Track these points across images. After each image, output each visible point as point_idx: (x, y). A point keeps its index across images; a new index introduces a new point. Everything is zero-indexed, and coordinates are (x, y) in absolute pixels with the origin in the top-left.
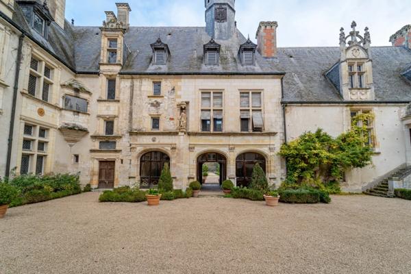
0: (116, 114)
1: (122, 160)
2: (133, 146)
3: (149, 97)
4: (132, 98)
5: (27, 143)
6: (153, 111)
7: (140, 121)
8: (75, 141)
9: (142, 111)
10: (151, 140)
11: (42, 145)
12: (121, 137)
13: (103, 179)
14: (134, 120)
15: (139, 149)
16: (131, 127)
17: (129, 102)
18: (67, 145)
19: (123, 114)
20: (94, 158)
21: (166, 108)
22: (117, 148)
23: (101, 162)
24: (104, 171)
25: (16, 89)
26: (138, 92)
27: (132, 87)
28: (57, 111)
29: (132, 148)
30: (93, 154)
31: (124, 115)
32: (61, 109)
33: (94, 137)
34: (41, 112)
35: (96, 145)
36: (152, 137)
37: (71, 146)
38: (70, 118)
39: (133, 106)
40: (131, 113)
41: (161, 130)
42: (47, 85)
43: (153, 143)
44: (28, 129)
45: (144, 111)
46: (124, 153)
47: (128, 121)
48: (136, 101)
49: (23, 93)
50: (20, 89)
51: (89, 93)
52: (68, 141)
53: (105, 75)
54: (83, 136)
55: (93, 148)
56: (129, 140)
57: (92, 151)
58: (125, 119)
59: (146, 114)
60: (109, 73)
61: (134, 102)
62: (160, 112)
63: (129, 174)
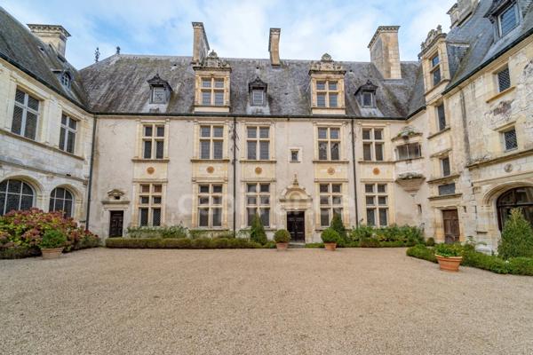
0: (449, 147)
1: (465, 208)
2: (475, 185)
3: (488, 102)
4: (464, 116)
5: (370, 200)
6: (500, 121)
7: (480, 146)
8: (416, 190)
9: (481, 130)
10: (503, 171)
11: (382, 200)
12: (458, 176)
13: (449, 233)
14: (471, 147)
15: (486, 189)
16: (469, 159)
17: (462, 124)
18: (409, 196)
19: (456, 143)
20: (433, 208)
21: (524, 105)
22: (457, 192)
23: (445, 211)
24: (448, 222)
25: (354, 161)
26: (472, 103)
27: (463, 101)
28: (391, 166)
29: (475, 189)
30: (432, 202)
31: (459, 144)
32: (395, 162)
33: (431, 182)
34: (376, 172)
35: (435, 191)
36: (505, 165)
37: (413, 196)
38: (404, 169)
39: (468, 126)
40: (466, 139)
41: (521, 148)
42: (379, 146)
43: (508, 174)
44: (369, 187)
45: (484, 127)
46: (466, 197)
47: (464, 151)
48: (471, 118)
49: (359, 162)
50: (357, 159)
51: (418, 134)
52: (408, 191)
53: (431, 105)
54: (421, 183)
55: (432, 195)
56: (469, 178)
57: (431, 199)
58: (461, 150)
59: (488, 131)
60: (435, 100)
61: (468, 120)
62: (513, 117)
63: (477, 227)
